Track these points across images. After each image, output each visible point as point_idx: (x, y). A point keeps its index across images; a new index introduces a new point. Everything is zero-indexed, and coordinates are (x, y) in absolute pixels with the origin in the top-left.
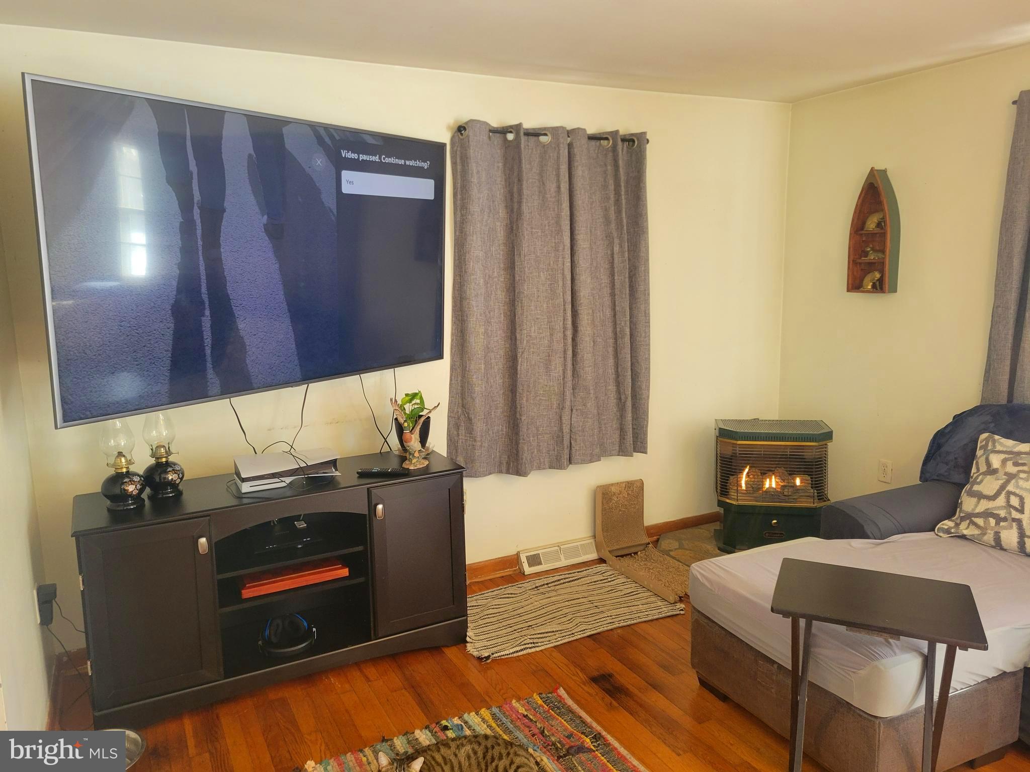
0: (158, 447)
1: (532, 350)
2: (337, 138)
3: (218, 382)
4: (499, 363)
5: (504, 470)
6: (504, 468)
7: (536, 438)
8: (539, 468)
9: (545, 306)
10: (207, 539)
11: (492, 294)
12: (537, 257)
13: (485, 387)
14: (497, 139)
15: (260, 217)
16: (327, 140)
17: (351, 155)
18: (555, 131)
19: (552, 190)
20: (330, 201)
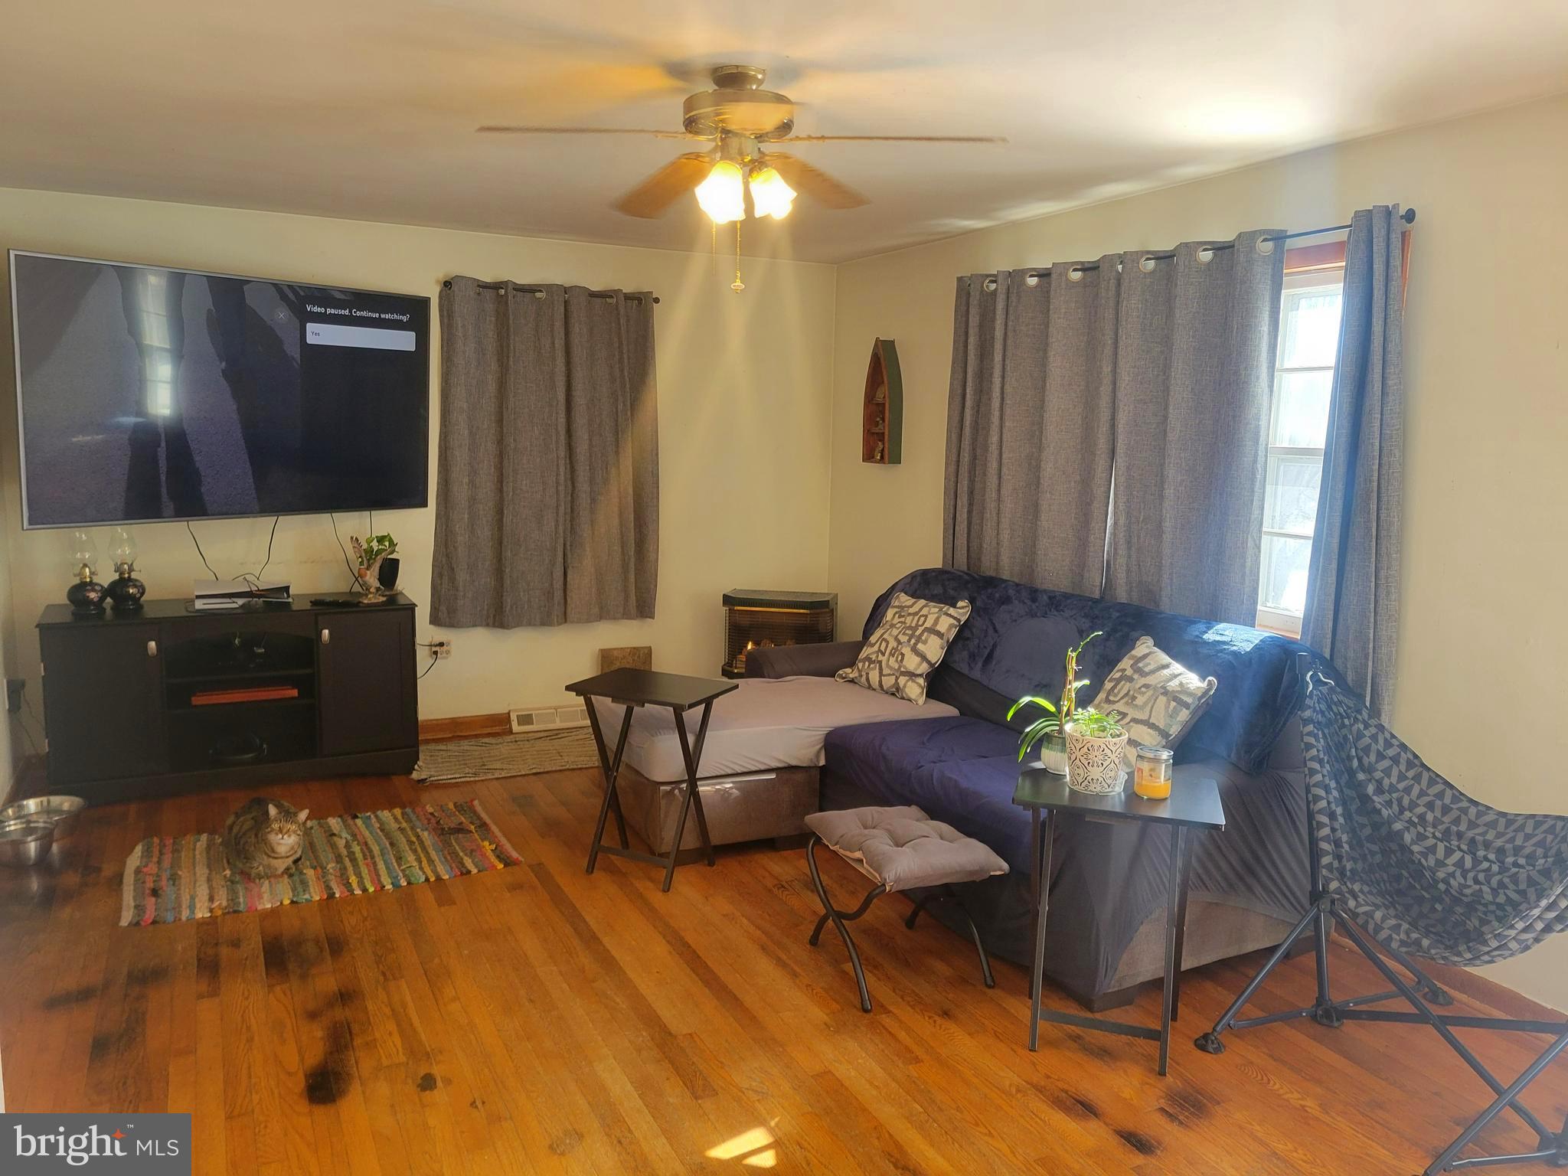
0: (122, 564)
1: (522, 503)
2: (302, 293)
3: (172, 506)
4: (488, 515)
5: (491, 624)
6: (491, 621)
7: (526, 593)
8: (529, 624)
9: (538, 460)
10: (156, 643)
11: (481, 445)
12: (530, 411)
13: (469, 537)
14: (488, 294)
15: (218, 363)
16: (291, 296)
17: (316, 309)
18: (550, 288)
19: (547, 346)
20: (294, 352)
